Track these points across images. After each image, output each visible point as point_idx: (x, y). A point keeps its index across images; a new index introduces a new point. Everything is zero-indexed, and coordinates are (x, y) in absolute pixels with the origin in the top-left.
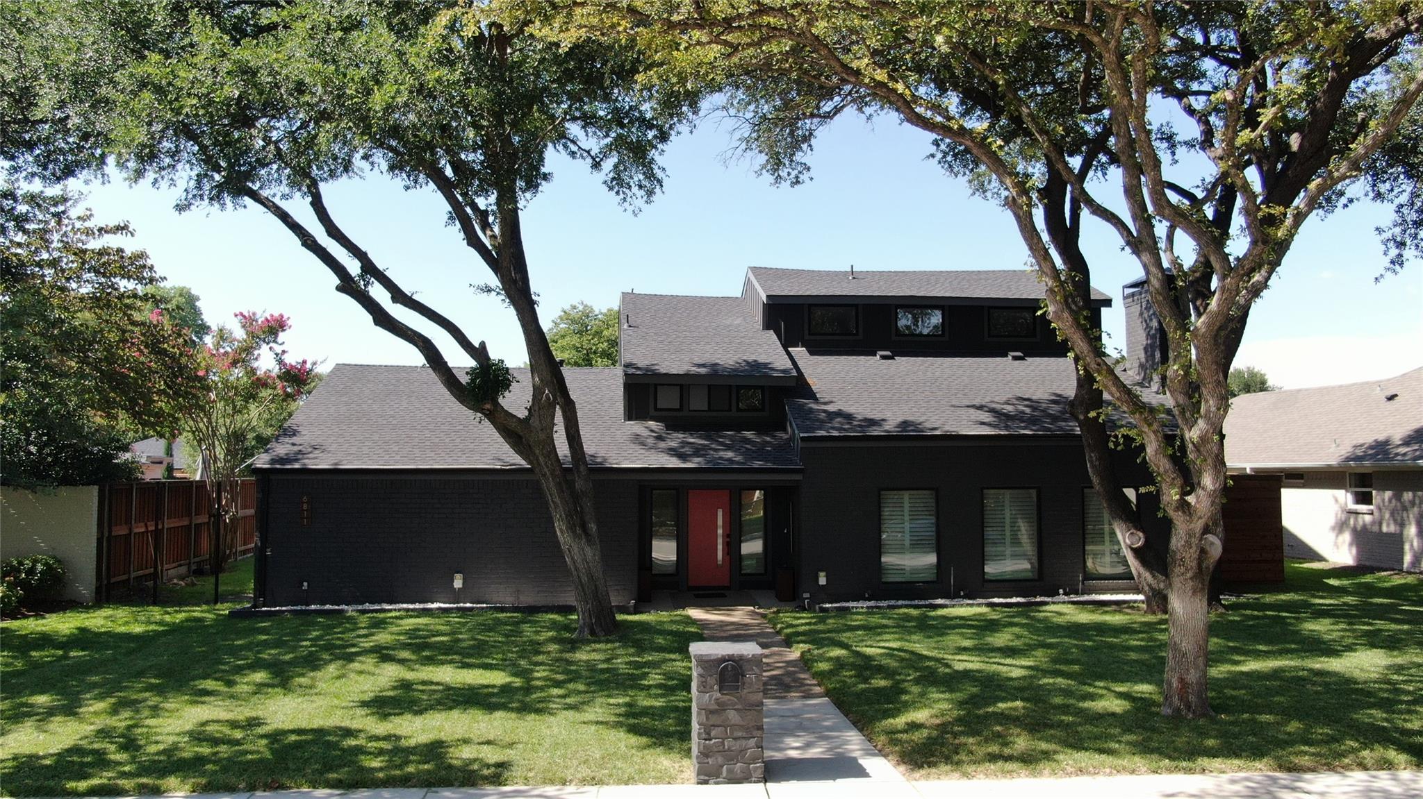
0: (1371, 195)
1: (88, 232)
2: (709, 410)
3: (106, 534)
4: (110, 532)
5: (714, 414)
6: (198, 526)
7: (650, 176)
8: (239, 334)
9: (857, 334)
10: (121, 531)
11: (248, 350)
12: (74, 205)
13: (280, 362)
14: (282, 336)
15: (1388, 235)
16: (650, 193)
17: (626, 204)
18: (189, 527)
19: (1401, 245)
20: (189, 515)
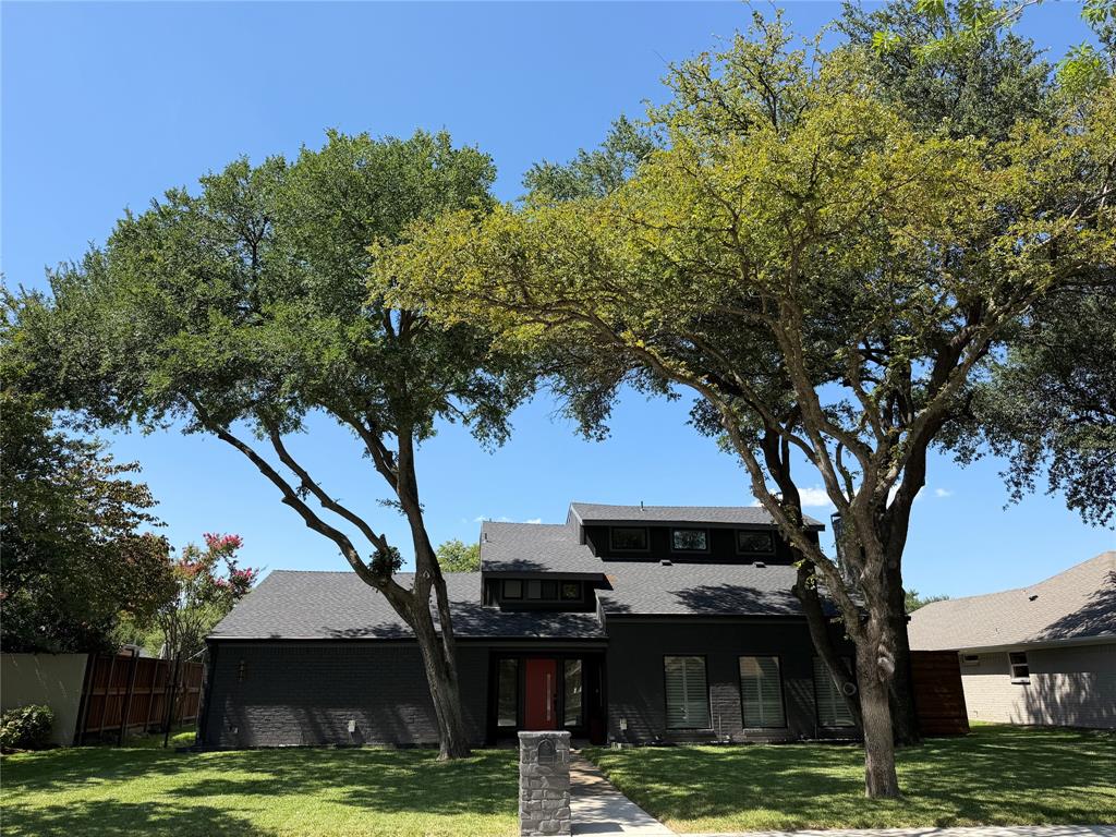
0: (993, 452)
1: (109, 470)
2: (542, 599)
3: (89, 693)
4: (92, 692)
5: (545, 601)
6: (156, 695)
7: (502, 429)
8: (204, 549)
9: (646, 548)
10: (99, 692)
11: (210, 560)
12: (101, 451)
13: (232, 570)
14: (235, 552)
15: (1008, 477)
16: (502, 440)
17: (486, 447)
18: (149, 695)
19: (1017, 484)
20: (150, 686)
